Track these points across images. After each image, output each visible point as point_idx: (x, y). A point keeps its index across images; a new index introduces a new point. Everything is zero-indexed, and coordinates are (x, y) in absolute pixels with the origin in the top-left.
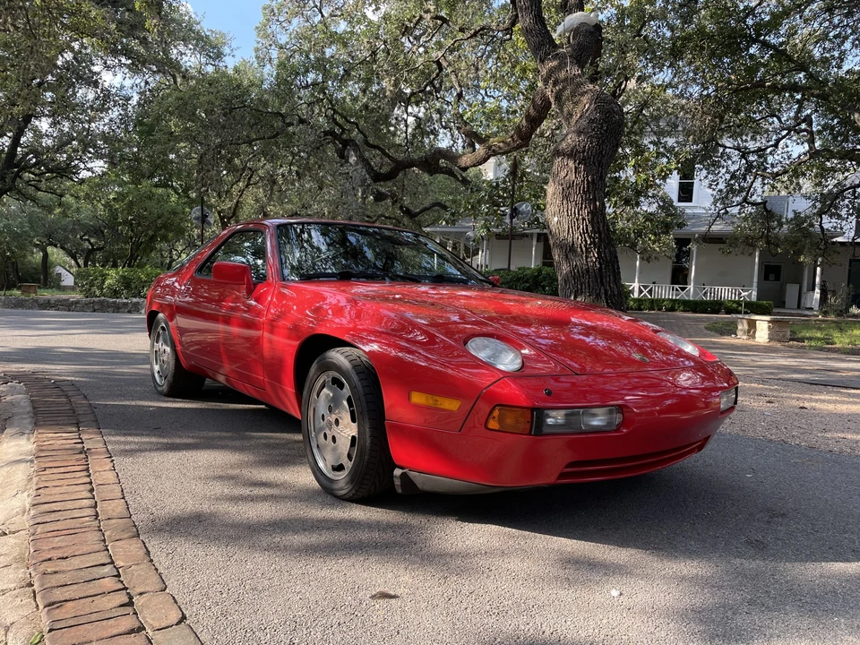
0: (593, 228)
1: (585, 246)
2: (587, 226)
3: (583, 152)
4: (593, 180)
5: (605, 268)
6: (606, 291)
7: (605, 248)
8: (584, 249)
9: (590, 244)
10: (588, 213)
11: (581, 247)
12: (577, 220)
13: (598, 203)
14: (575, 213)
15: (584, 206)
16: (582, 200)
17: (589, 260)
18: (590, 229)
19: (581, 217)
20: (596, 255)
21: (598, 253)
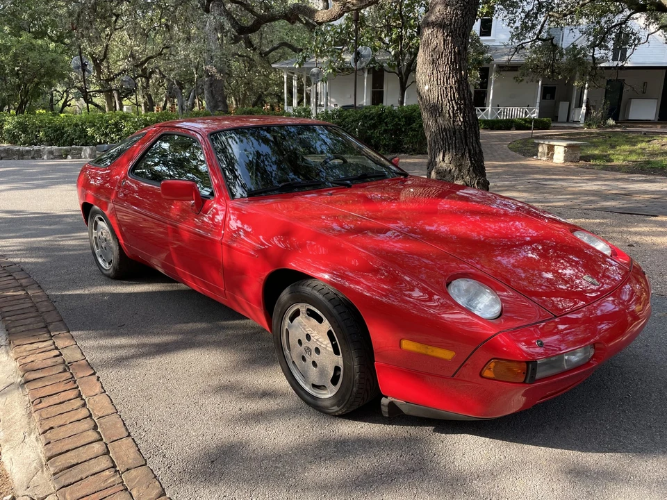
0: (459, 94)
1: (453, 112)
2: (454, 93)
3: (451, 25)
4: (459, 51)
5: (469, 130)
6: (470, 150)
7: (469, 113)
8: (452, 114)
9: (457, 110)
10: (455, 82)
11: (449, 113)
12: (446, 88)
13: (463, 72)
14: (444, 82)
15: (451, 75)
16: (450, 70)
17: (456, 124)
18: (457, 96)
19: (449, 86)
20: (461, 119)
21: (463, 118)
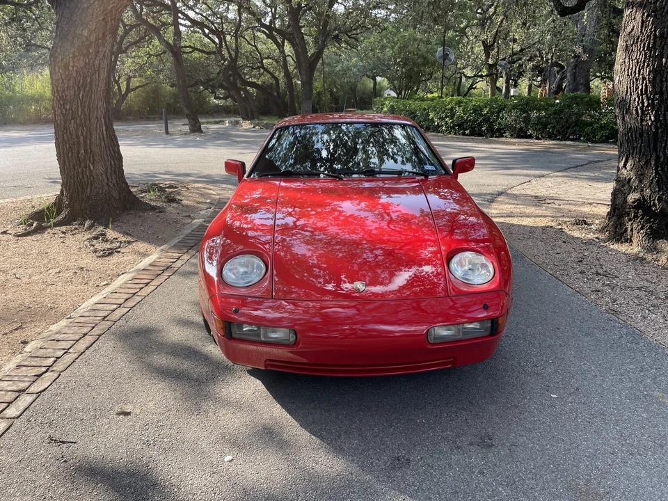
0: (654, 87)
1: (642, 109)
2: (646, 85)
3: (656, 2)
4: (662, 34)
5: (662, 132)
6: (658, 158)
7: (665, 110)
8: (640, 111)
9: (647, 106)
10: (650, 71)
11: (637, 110)
12: (637, 80)
13: (664, 60)
14: (635, 72)
15: (646, 64)
16: (645, 58)
17: (644, 123)
18: (650, 89)
19: (641, 77)
20: (653, 118)
21: (655, 117)
